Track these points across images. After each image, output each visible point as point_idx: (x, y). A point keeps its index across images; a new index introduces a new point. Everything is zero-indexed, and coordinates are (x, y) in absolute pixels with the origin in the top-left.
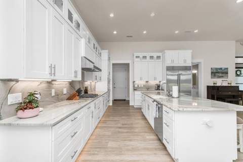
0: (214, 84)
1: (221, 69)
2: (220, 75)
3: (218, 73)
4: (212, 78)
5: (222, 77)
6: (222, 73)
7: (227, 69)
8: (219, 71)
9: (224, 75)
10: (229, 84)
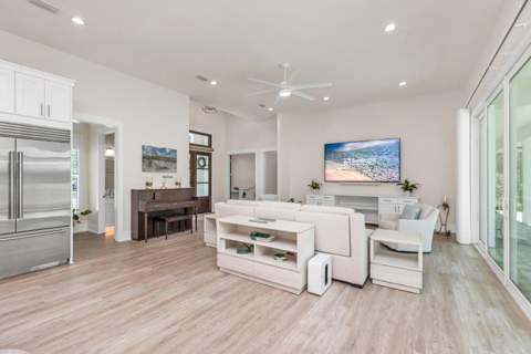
0: (147, 184)
2: (162, 164)
3: (157, 158)
4: (144, 170)
5: (165, 168)
6: (167, 160)
7: (175, 151)
8: (159, 154)
9: (168, 164)
10: (177, 184)
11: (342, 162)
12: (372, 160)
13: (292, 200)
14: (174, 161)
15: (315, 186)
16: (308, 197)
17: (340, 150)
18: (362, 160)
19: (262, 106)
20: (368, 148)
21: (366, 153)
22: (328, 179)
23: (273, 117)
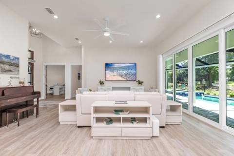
1: (8, 57)
2: (7, 67)
3: (3, 63)
5: (10, 71)
6: (11, 65)
7: (18, 59)
8: (4, 59)
9: (12, 68)
10: (20, 83)
11: (113, 72)
12: (126, 72)
13: (90, 90)
14: (17, 66)
15: (102, 83)
16: (99, 88)
17: (113, 67)
18: (122, 72)
19: (77, 39)
20: (125, 66)
21: (124, 69)
22: (107, 80)
23: (80, 47)
